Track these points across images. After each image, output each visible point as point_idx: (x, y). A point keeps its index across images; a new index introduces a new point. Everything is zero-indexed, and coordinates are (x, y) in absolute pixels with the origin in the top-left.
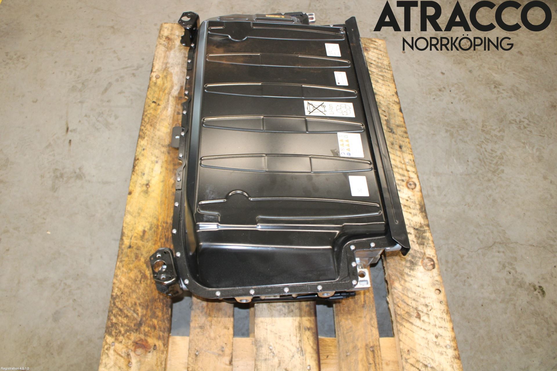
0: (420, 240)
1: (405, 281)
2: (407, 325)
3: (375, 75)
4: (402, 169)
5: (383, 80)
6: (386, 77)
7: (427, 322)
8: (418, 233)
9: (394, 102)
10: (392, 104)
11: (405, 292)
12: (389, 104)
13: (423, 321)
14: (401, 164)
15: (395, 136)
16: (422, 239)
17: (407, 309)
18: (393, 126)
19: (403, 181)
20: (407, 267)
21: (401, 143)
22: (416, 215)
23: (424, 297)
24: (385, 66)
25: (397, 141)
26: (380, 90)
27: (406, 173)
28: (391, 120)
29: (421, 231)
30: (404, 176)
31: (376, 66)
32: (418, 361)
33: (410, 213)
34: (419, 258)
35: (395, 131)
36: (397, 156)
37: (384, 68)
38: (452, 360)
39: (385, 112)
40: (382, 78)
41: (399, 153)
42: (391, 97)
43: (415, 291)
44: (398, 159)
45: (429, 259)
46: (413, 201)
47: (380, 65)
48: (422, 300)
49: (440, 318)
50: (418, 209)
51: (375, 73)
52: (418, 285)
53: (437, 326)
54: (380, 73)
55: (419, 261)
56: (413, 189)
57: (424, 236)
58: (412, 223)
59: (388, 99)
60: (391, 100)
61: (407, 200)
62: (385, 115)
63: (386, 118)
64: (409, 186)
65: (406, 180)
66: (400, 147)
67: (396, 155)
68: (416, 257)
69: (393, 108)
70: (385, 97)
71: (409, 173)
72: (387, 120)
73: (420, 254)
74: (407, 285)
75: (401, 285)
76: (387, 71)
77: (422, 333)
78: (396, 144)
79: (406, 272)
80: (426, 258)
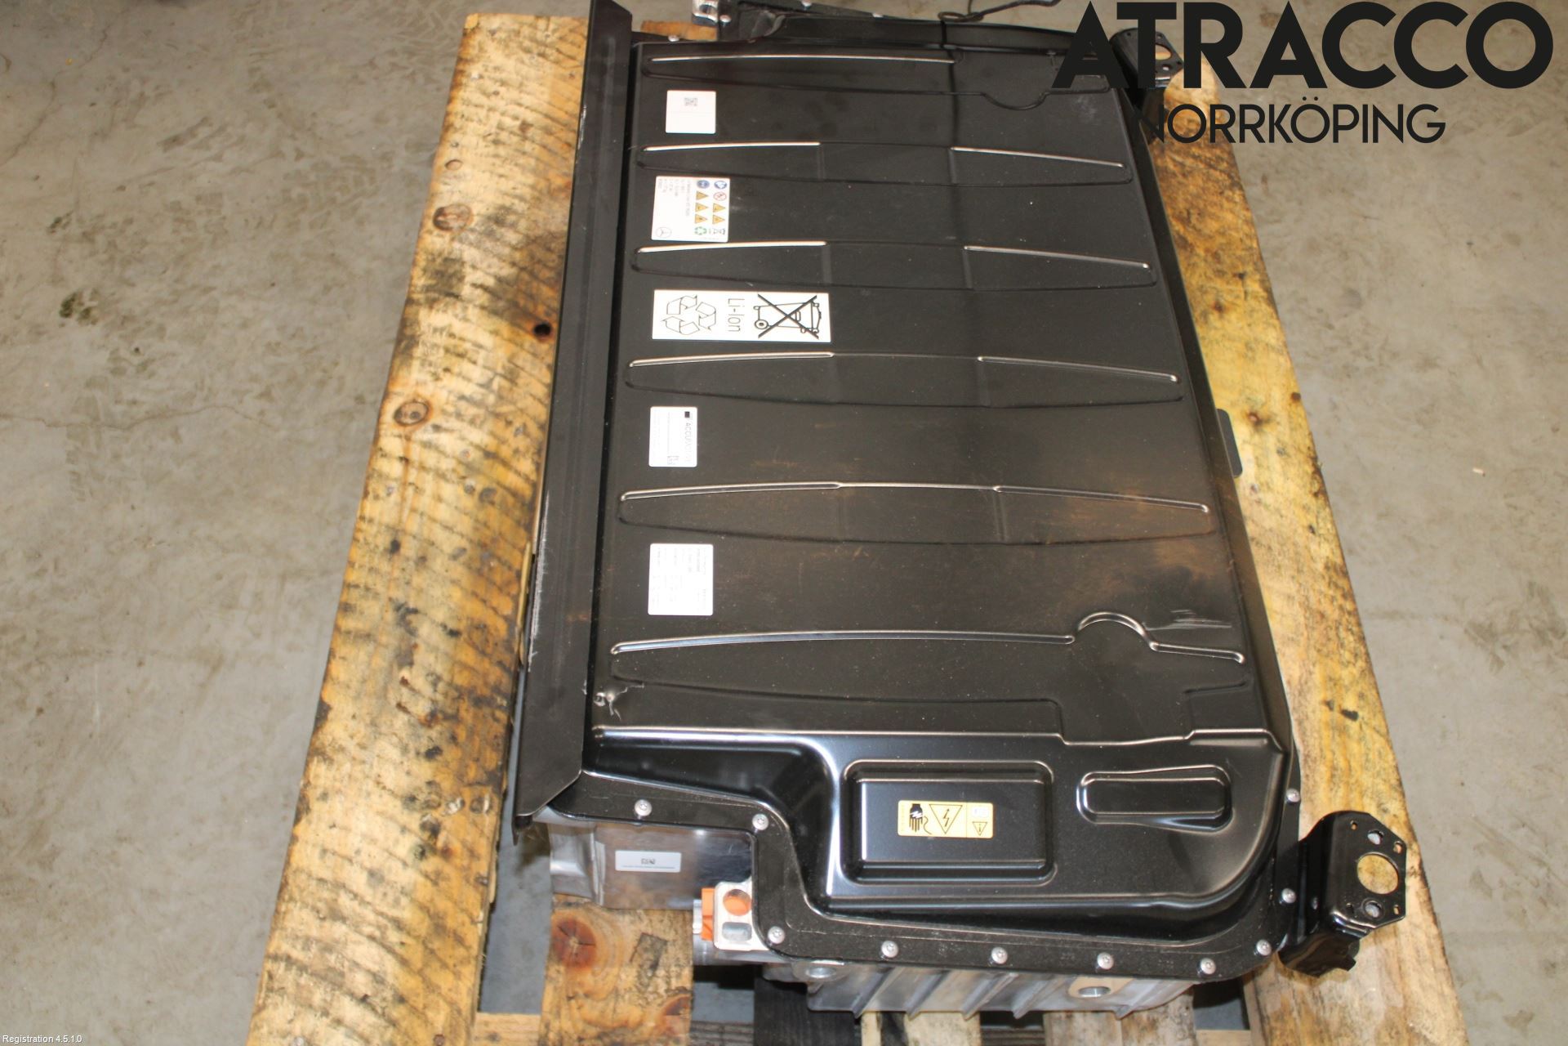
0: (451, 271)
1: (533, 187)
2: (561, 115)
3: (371, 917)
4: (423, 468)
5: (339, 886)
6: (320, 905)
7: (508, 116)
8: (451, 287)
9: (339, 757)
10: (351, 746)
11: (541, 166)
12: (363, 747)
13: (516, 118)
14: (419, 484)
15: (399, 595)
16: (446, 271)
17: (549, 140)
18: (391, 638)
19: (437, 428)
20: (515, 213)
21: (385, 567)
22: (435, 330)
23: (496, 156)
24: (291, 989)
25: (397, 573)
26: (377, 828)
27: (416, 453)
28: (385, 664)
29: (440, 292)
30: (427, 445)
31: (340, 986)
32: (557, 62)
33: (452, 335)
34: (472, 230)
35: (390, 616)
36: (422, 514)
37: (303, 968)
38: (476, 59)
39: (400, 706)
40: (345, 902)
41: (413, 525)
42: (338, 784)
43: (516, 169)
44: (425, 502)
45: (445, 226)
46: (428, 369)
47: (318, 996)
48: (502, 151)
49: (472, 121)
50: (420, 346)
51: (368, 930)
52: (503, 179)
53: (486, 108)
54: (339, 930)
55: (477, 225)
56: (414, 401)
57: (435, 279)
58: (459, 311)
59: (360, 776)
60: (347, 767)
61: (447, 370)
62: (404, 690)
63: (405, 673)
64: (422, 411)
65: (425, 431)
66: (395, 547)
67: (425, 519)
68: (480, 234)
69: (352, 724)
70: (370, 785)
71: (401, 454)
72: (401, 666)
73: (467, 238)
74: (531, 180)
75: (548, 180)
76: (297, 954)
77: (527, 100)
78: (408, 559)
79: (523, 204)
80: (454, 230)
